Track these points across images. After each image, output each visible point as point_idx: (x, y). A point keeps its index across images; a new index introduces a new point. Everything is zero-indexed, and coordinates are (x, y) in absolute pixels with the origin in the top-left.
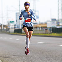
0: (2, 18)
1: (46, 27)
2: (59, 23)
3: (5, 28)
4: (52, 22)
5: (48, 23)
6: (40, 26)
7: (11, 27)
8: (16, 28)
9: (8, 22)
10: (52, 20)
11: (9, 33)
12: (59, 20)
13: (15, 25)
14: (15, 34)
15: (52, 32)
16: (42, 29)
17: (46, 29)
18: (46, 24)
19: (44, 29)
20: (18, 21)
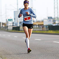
0: (1, 16)
1: (43, 25)
2: (55, 21)
3: (4, 26)
4: (48, 20)
5: (44, 21)
6: (37, 24)
7: (9, 25)
8: (14, 26)
9: (7, 20)
10: (48, 18)
11: (8, 31)
12: (55, 18)
13: (13, 23)
14: (13, 31)
15: (48, 29)
16: (39, 26)
17: (43, 27)
18: (43, 22)
19: (41, 27)
20: (16, 19)
